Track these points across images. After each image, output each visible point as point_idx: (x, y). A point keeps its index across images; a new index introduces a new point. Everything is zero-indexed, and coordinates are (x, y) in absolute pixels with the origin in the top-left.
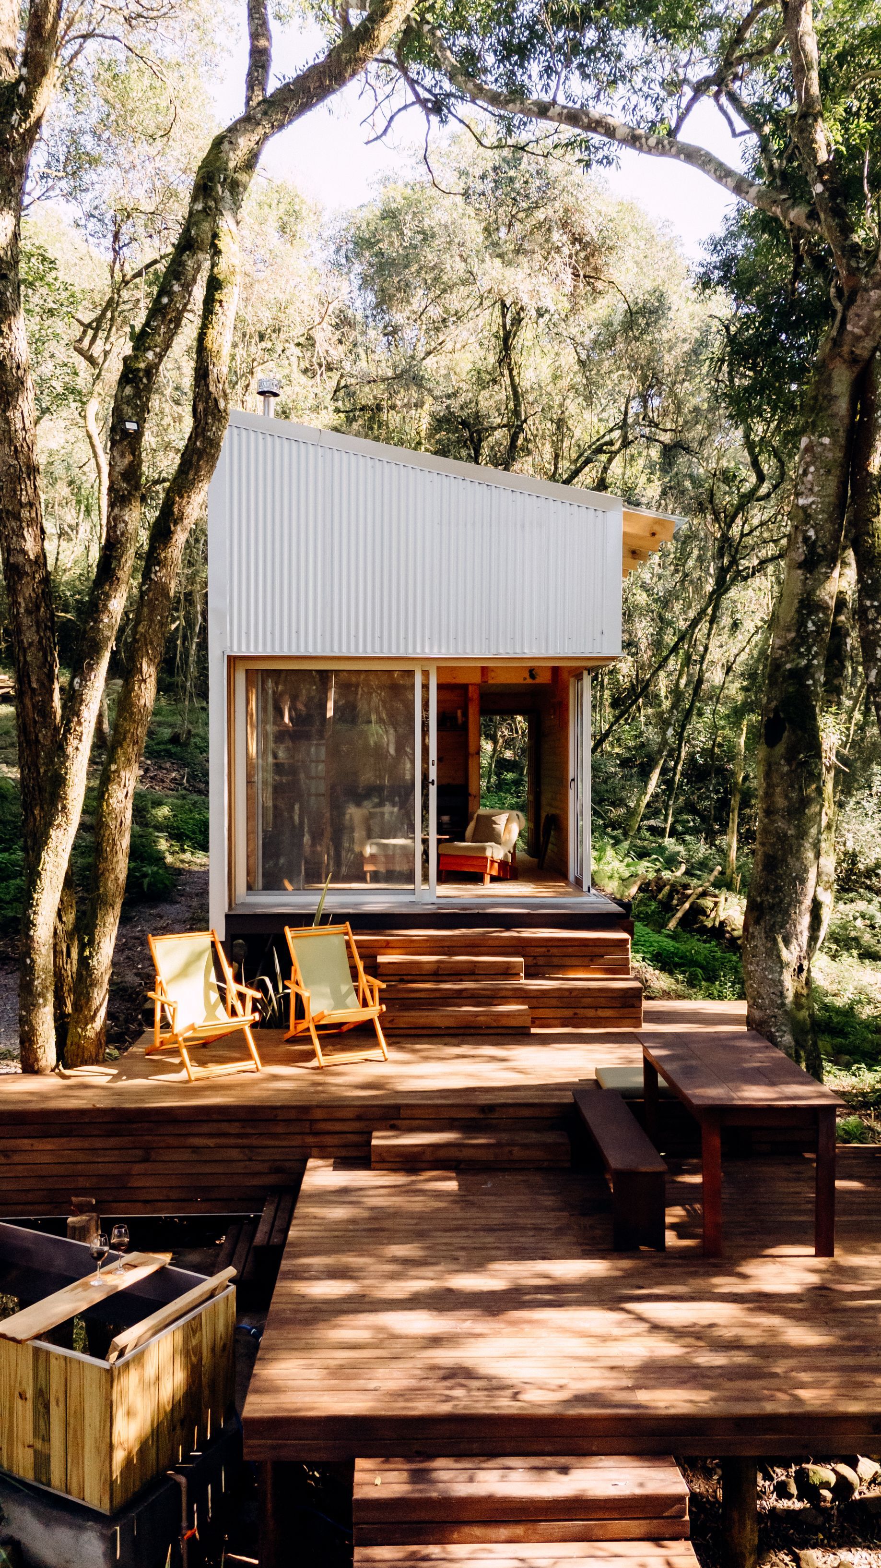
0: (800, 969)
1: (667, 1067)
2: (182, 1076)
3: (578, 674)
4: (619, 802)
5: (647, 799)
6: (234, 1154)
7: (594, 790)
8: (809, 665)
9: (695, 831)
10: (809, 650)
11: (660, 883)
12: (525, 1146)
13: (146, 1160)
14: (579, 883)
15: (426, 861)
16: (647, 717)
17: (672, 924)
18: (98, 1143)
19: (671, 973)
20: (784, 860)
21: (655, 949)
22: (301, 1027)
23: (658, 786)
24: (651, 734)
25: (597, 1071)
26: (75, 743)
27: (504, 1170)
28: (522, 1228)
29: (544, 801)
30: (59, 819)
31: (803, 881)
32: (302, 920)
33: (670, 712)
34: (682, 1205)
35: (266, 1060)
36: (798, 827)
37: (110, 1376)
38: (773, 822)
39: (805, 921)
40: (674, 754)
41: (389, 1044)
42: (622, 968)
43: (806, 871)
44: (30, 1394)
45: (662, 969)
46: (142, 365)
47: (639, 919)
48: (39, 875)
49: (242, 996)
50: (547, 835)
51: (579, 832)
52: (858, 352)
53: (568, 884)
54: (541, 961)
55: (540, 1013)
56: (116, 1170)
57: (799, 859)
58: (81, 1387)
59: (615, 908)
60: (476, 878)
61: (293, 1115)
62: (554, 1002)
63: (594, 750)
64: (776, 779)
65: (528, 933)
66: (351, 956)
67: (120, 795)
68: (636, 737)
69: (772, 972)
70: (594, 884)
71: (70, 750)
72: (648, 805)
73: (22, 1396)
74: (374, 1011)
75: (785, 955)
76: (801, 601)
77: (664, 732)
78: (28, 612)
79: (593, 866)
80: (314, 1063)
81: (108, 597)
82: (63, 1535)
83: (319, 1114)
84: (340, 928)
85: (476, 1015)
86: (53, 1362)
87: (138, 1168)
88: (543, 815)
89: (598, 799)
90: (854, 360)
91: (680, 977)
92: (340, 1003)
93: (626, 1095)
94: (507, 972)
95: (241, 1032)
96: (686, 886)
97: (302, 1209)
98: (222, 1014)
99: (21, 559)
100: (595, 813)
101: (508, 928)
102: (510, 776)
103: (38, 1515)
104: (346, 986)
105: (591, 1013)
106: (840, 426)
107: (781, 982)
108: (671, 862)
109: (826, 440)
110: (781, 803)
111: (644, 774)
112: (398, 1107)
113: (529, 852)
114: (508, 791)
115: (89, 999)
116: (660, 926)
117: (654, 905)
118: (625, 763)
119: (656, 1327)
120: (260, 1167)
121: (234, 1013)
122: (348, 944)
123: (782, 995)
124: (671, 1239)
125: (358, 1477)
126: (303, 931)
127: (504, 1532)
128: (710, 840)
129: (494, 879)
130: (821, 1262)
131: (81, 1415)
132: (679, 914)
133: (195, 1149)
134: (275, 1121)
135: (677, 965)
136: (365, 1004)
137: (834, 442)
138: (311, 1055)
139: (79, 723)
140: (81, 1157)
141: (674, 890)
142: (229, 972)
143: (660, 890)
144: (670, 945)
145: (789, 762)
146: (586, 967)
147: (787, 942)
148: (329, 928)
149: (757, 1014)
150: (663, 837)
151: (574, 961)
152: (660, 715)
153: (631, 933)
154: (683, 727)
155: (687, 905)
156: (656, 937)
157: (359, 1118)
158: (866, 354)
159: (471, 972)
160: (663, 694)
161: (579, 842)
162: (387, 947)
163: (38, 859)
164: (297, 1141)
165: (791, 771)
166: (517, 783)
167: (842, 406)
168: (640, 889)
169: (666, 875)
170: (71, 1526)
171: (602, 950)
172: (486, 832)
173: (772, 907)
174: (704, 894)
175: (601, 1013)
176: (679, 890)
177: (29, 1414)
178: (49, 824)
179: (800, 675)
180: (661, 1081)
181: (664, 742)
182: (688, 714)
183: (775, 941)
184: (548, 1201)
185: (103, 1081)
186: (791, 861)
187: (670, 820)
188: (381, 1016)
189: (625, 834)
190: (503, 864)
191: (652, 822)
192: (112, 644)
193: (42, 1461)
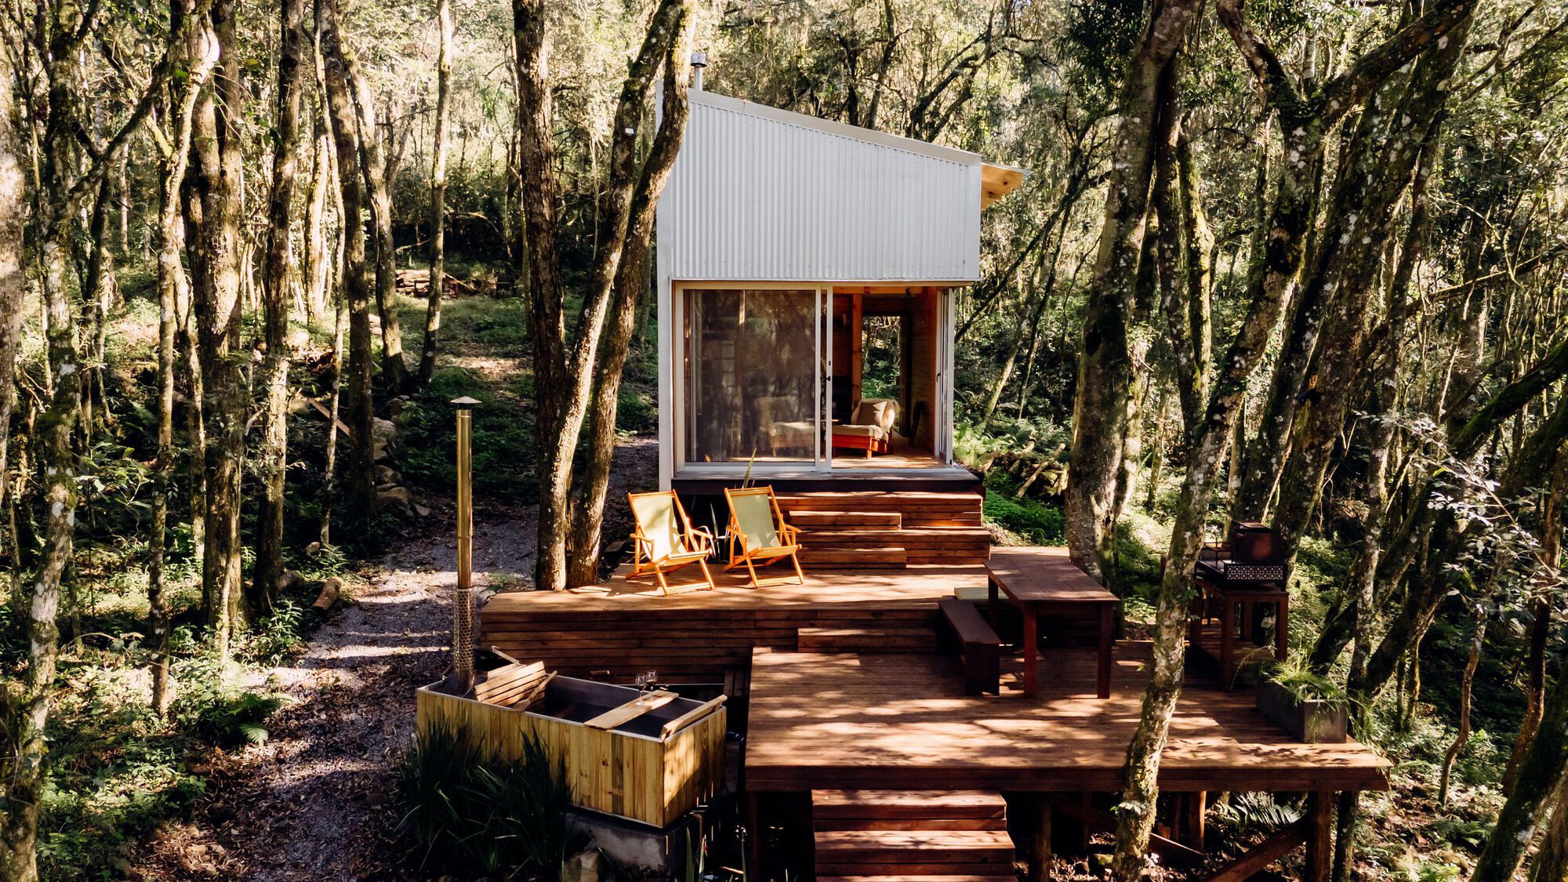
0: (1108, 520)
1: (1005, 581)
2: (659, 592)
3: (945, 291)
4: (978, 388)
5: (1003, 384)
6: (702, 643)
7: (956, 377)
8: (1121, 293)
9: (1046, 413)
10: (1120, 281)
11: (1011, 459)
12: (906, 637)
13: (640, 647)
14: (943, 457)
15: (823, 442)
16: (1005, 308)
17: (1021, 493)
18: (608, 635)
19: (1018, 532)
20: (1098, 440)
21: (1005, 512)
22: (740, 559)
23: (1013, 372)
24: (1007, 323)
25: (956, 590)
26: (584, 355)
27: (890, 653)
28: (905, 684)
29: (914, 389)
30: (573, 409)
31: (1112, 455)
32: (735, 484)
33: (1026, 303)
34: (1012, 673)
35: (718, 583)
36: (1108, 415)
37: (663, 748)
38: (1090, 411)
39: (1112, 485)
40: (1029, 343)
41: (805, 574)
42: (976, 522)
43: (1114, 448)
44: (610, 762)
45: (1011, 529)
46: (638, 88)
47: (992, 488)
48: (558, 449)
49: (698, 538)
50: (917, 418)
51: (944, 415)
52: (1163, 52)
53: (934, 458)
54: (914, 516)
55: (913, 553)
56: (622, 653)
57: (1109, 439)
58: (644, 756)
59: (971, 476)
60: (861, 454)
61: (742, 616)
62: (924, 546)
63: (957, 338)
64: (1093, 379)
65: (904, 495)
66: (773, 512)
67: (610, 392)
68: (995, 327)
69: (1086, 522)
70: (955, 458)
71: (581, 360)
72: (1004, 389)
73: (604, 763)
74: (792, 549)
75: (1097, 510)
76: (1116, 244)
77: (1020, 323)
78: (544, 258)
79: (955, 444)
80: (751, 585)
81: (610, 252)
82: (633, 843)
83: (759, 616)
84: (765, 490)
85: (866, 554)
86: (625, 742)
87: (634, 653)
88: (914, 402)
89: (960, 384)
90: (1159, 59)
91: (1026, 535)
92: (766, 543)
93: (977, 605)
94: (887, 523)
95: (698, 562)
96: (1033, 461)
97: (755, 674)
98: (682, 550)
99: (540, 219)
100: (957, 397)
101: (889, 492)
102: (881, 364)
103: (615, 832)
104: (770, 532)
105: (951, 554)
106: (1148, 109)
107: (1093, 530)
108: (1023, 439)
109: (1137, 120)
110: (1096, 397)
111: (1001, 363)
112: (815, 611)
113: (901, 432)
114: (879, 378)
115: (587, 539)
116: (1010, 494)
117: (1005, 477)
118: (984, 351)
119: (993, 732)
120: (720, 652)
121: (691, 548)
122: (771, 503)
123: (1093, 539)
124: (1004, 690)
125: (814, 798)
126: (736, 491)
127: (900, 826)
128: (1058, 422)
129: (875, 454)
130: (1101, 702)
131: (643, 771)
132: (1027, 484)
133: (673, 639)
134: (729, 620)
135: (1023, 526)
136: (784, 543)
137: (1143, 122)
138: (750, 580)
139: (588, 341)
140: (594, 644)
141: (1023, 463)
142: (686, 520)
143: (1011, 463)
144: (1018, 509)
145: (1103, 367)
146: (948, 520)
147: (1098, 501)
148: (757, 490)
149: (1076, 553)
150: (1016, 417)
151: (937, 516)
152: (1017, 306)
153: (984, 495)
154: (1037, 320)
155: (1034, 477)
156: (1007, 503)
157: (788, 619)
158: (1169, 54)
159: (862, 523)
160: (1020, 287)
161: (944, 422)
162: (796, 505)
163: (557, 438)
164: (746, 634)
165: (1104, 374)
166: (887, 370)
167: (1150, 93)
168: (994, 464)
169: (1016, 452)
170: (638, 837)
171: (960, 508)
172: (868, 415)
173: (1088, 475)
174: (1049, 468)
175: (959, 554)
176: (1027, 463)
177: (610, 776)
178: (565, 412)
179: (1114, 300)
180: (1001, 595)
181: (1019, 333)
182: (1042, 306)
183: (1089, 499)
184: (922, 670)
185: (604, 596)
186: (1103, 441)
187: (1024, 402)
188: (798, 552)
189: (983, 415)
190: (882, 442)
191: (1007, 405)
192: (611, 284)
193: (618, 801)
